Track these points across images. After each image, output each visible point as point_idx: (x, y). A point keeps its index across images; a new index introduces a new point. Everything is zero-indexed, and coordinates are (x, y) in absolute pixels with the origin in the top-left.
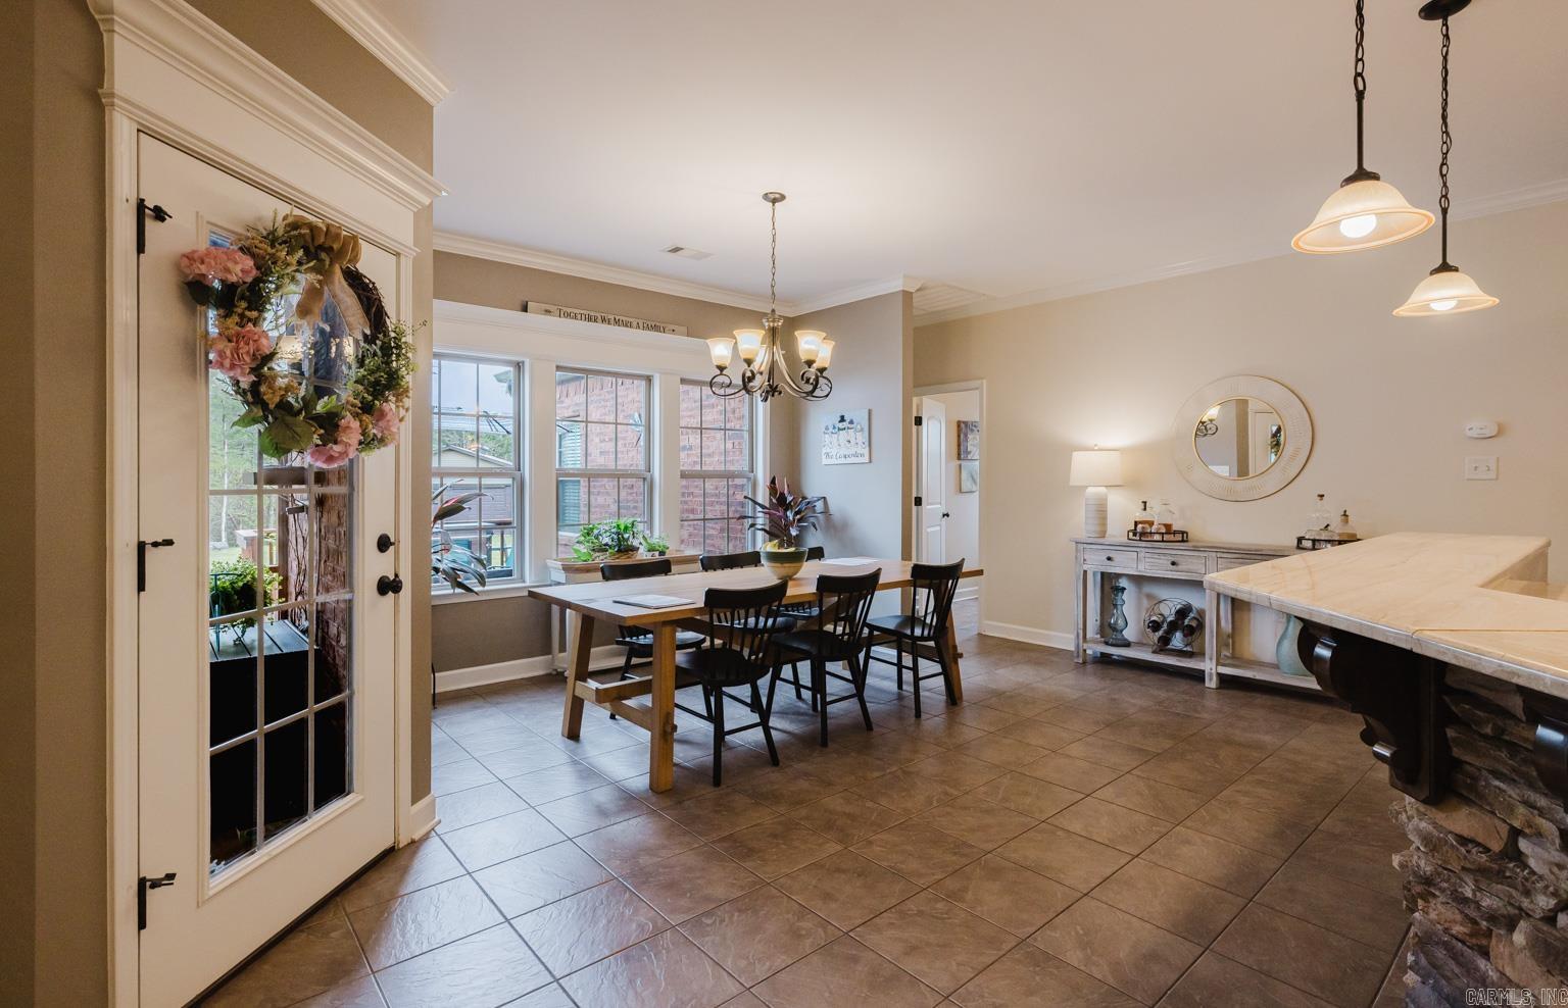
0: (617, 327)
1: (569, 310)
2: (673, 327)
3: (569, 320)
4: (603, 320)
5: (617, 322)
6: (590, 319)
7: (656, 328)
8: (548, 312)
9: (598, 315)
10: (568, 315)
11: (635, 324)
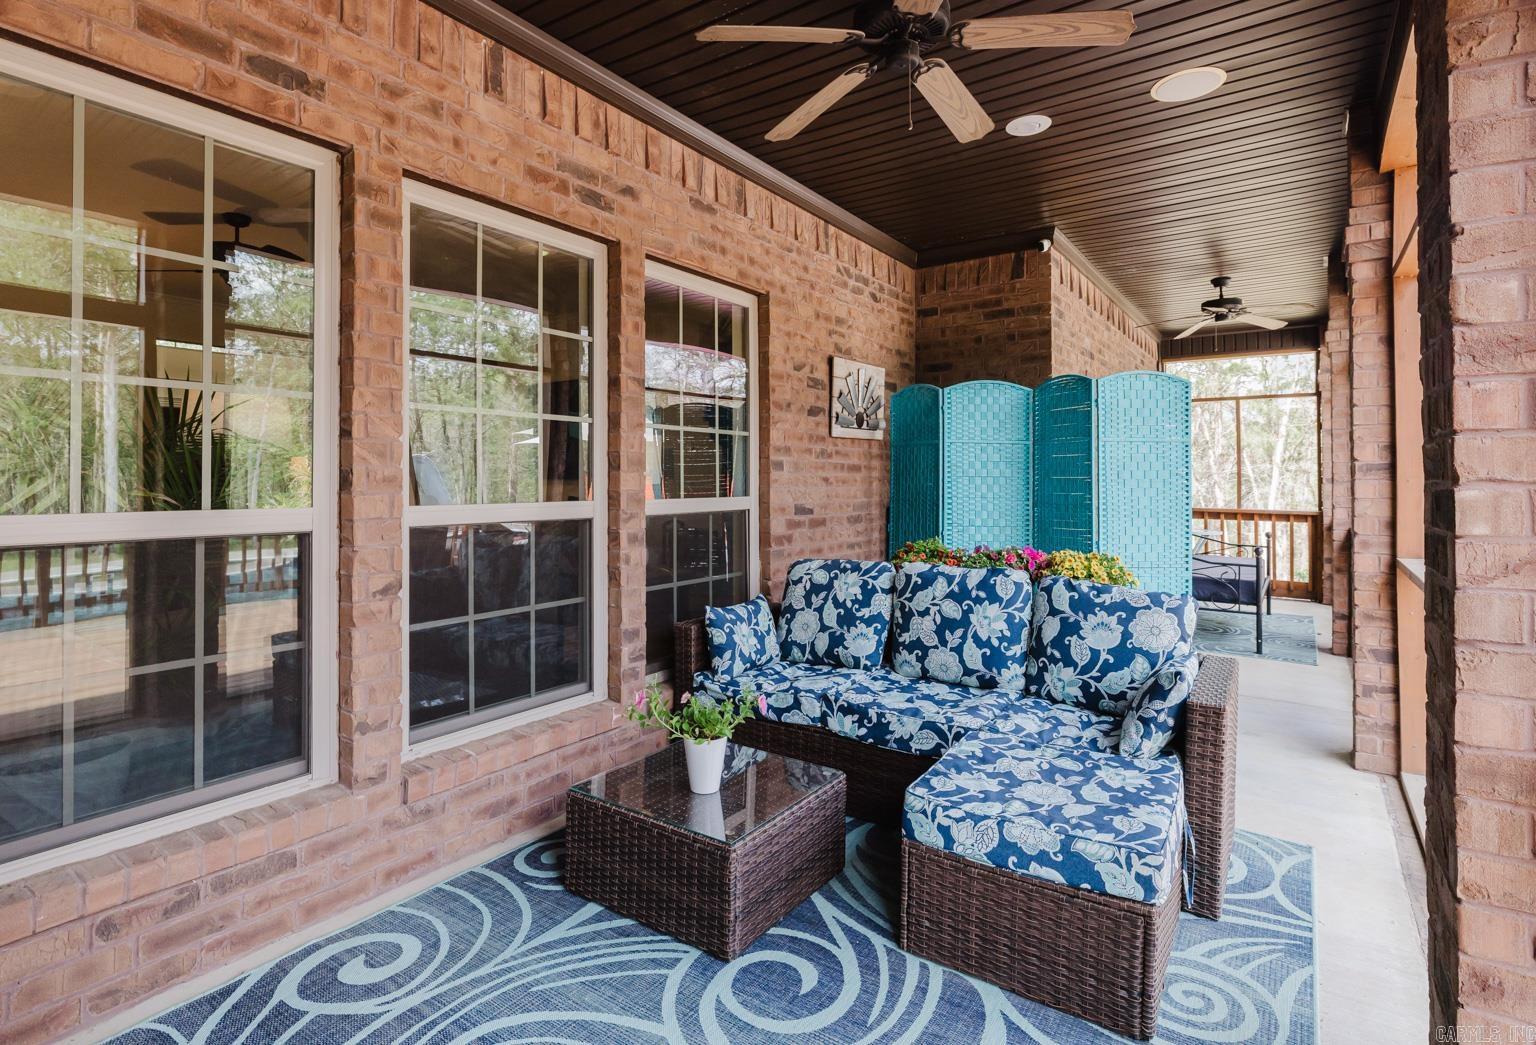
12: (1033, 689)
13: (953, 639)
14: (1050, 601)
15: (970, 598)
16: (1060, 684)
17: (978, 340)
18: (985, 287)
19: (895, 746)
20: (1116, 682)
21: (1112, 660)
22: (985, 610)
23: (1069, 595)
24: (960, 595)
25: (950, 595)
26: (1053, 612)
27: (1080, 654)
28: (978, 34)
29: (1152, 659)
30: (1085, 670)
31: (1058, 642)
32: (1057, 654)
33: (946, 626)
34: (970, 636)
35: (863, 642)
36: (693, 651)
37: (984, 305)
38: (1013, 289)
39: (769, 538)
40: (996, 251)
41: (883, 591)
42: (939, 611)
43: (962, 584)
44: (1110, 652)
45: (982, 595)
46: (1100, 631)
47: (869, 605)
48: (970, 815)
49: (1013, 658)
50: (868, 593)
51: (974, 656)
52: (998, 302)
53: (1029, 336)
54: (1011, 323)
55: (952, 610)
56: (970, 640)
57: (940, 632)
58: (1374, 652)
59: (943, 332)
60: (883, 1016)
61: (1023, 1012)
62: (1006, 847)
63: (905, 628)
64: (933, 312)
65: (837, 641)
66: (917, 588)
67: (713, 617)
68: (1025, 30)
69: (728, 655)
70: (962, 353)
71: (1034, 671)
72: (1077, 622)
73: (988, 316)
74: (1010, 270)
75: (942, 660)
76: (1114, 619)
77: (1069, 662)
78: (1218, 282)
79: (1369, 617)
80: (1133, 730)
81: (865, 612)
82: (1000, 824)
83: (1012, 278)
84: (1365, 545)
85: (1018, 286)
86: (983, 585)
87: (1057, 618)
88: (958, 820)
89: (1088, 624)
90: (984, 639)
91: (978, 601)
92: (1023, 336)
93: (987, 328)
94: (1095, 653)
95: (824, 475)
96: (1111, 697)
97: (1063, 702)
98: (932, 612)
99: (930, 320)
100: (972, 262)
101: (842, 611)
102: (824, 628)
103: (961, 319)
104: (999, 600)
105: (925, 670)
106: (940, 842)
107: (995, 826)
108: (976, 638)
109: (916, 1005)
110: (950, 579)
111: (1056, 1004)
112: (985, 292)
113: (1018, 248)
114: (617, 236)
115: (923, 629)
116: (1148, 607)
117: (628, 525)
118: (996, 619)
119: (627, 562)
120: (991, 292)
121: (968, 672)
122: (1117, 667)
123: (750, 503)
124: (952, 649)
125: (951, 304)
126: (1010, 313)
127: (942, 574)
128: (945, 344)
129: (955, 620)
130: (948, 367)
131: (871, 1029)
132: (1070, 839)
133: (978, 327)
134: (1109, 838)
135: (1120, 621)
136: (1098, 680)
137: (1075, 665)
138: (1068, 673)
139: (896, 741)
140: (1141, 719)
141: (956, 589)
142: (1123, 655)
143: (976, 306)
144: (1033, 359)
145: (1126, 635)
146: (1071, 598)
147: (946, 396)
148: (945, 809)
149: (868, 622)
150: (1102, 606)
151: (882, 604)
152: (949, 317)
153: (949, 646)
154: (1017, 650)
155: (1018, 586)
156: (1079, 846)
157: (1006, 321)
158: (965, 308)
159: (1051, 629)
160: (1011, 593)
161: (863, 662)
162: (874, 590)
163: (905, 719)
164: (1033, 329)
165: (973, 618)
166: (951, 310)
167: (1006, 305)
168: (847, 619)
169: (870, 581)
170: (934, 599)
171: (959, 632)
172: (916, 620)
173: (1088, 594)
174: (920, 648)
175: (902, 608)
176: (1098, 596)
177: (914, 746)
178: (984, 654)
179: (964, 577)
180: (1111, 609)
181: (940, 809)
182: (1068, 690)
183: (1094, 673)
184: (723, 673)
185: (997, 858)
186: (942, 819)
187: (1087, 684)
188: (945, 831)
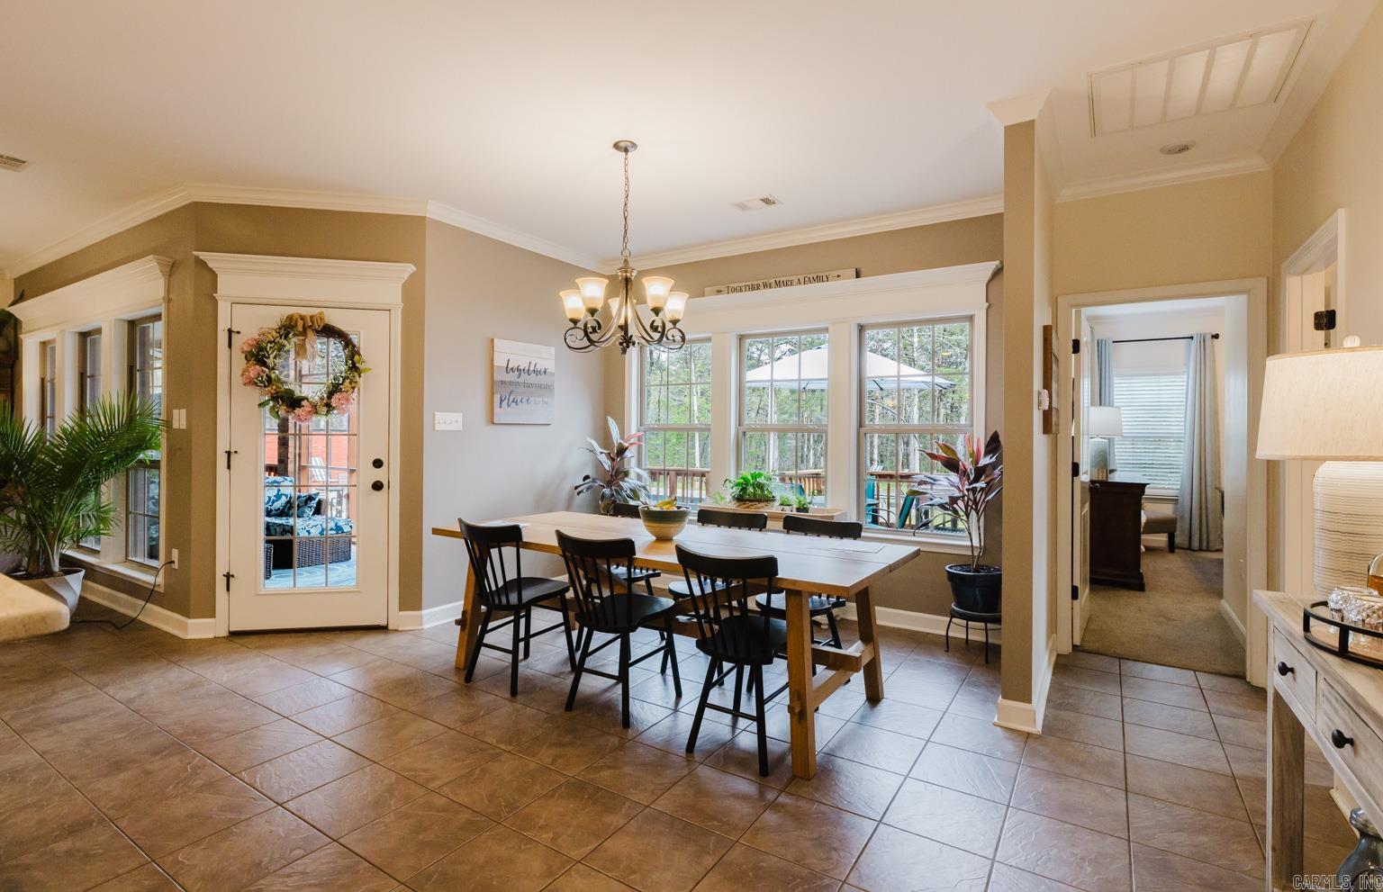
0: (778, 289)
1: (735, 286)
2: (837, 273)
3: (736, 294)
4: (765, 286)
5: (778, 284)
6: (754, 288)
7: (819, 279)
8: (719, 292)
9: (759, 282)
10: (735, 290)
11: (796, 281)
29: (286, 496)
94: (270, 498)
122: (277, 500)
142: (278, 497)
185: (321, 533)
186: (307, 529)
187: (267, 508)
188: (308, 532)
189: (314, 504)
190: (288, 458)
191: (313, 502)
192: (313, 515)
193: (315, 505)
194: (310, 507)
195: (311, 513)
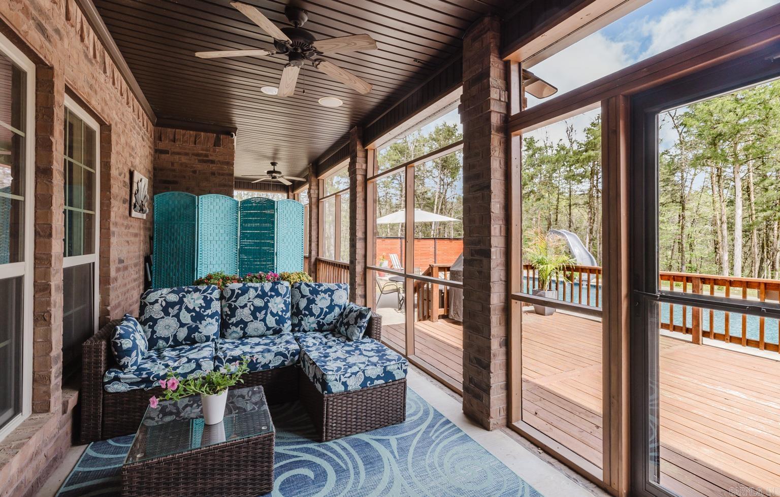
12: (297, 329)
13: (260, 316)
14: (300, 292)
15: (268, 296)
16: (309, 324)
17: (195, 172)
18: (199, 146)
19: (261, 369)
20: (330, 318)
21: (328, 311)
22: (275, 300)
23: (308, 289)
24: (263, 295)
25: (258, 296)
26: (303, 296)
27: (316, 311)
28: (325, 66)
29: (340, 307)
30: (319, 316)
31: (307, 308)
32: (307, 313)
33: (256, 311)
34: (269, 313)
35: (210, 327)
36: (103, 358)
37: (198, 155)
38: (214, 151)
39: (109, 279)
40: (205, 131)
41: (217, 299)
42: (252, 304)
43: (263, 290)
44: (327, 308)
45: (273, 294)
46: (323, 301)
47: (210, 308)
48: (353, 374)
49: (288, 318)
50: (208, 302)
51: (271, 321)
52: (206, 156)
53: (223, 175)
54: (214, 167)
55: (259, 303)
56: (269, 315)
57: (253, 314)
58: (360, 295)
59: (173, 164)
60: (346, 464)
61: (374, 434)
62: (367, 379)
63: (233, 315)
64: (166, 152)
65: (193, 330)
66: (238, 296)
67: (122, 332)
68: (340, 74)
69: (134, 354)
70: (185, 177)
71: (296, 322)
72: (314, 299)
73: (200, 161)
74: (213, 142)
75: (255, 327)
76: (327, 295)
77: (312, 314)
78: (273, 164)
79: (359, 285)
80: (356, 331)
81: (209, 312)
82: (364, 372)
83: (215, 146)
84: (359, 263)
85: (217, 150)
86: (272, 289)
87: (305, 299)
88: (349, 377)
89: (318, 299)
90: (275, 312)
91: (272, 297)
92: (219, 174)
93: (199, 167)
94: (322, 309)
95: (128, 239)
96: (328, 324)
97: (309, 331)
98: (248, 305)
99: (163, 156)
100: (191, 132)
101: (194, 314)
102: (182, 325)
103: (184, 159)
104: (281, 295)
105: (245, 333)
106: (342, 388)
107: (362, 373)
108: (272, 313)
109: (348, 454)
110: (256, 289)
111: (381, 426)
112: (199, 149)
113: (219, 133)
114: (53, 63)
115: (244, 314)
116: (337, 289)
117: (55, 278)
118: (280, 303)
119: (55, 306)
120: (202, 150)
121: (268, 329)
122: (329, 313)
123: (94, 258)
124: (260, 321)
125: (177, 150)
126: (212, 162)
127: (251, 287)
128: (174, 170)
129: (261, 307)
130: (175, 182)
131: (348, 470)
132: (385, 367)
133: (194, 166)
134: (393, 362)
135: (329, 296)
136: (323, 319)
137: (315, 315)
138: (312, 319)
139: (262, 366)
140: (358, 327)
141: (260, 293)
142: (331, 308)
143: (193, 154)
144: (225, 185)
145: (332, 300)
146: (310, 290)
147: (200, 200)
148: (344, 375)
149: (212, 316)
150: (322, 291)
151: (216, 306)
152: (177, 157)
153: (259, 319)
154: (289, 314)
155: (287, 287)
156: (388, 368)
157: (211, 165)
158: (187, 154)
159: (303, 303)
160: (285, 291)
161: (212, 337)
162: (211, 300)
163: (266, 354)
164: (225, 172)
165: (270, 304)
166: (179, 154)
167: (211, 158)
168: (198, 317)
169: (208, 296)
170: (249, 299)
171: (264, 312)
172: (239, 311)
173: (315, 288)
174: (243, 324)
175: (230, 306)
176: (319, 288)
177: (271, 365)
178: (276, 320)
179: (262, 287)
180: (325, 292)
181: (342, 376)
182: (311, 326)
183: (322, 317)
184: (132, 366)
185: (363, 385)
186: (343, 379)
187: (319, 322)
188: (345, 384)
189: (364, 322)
190: (356, 259)
191: (364, 320)
192: (363, 337)
193: (366, 325)
194: (360, 327)
195: (362, 335)
